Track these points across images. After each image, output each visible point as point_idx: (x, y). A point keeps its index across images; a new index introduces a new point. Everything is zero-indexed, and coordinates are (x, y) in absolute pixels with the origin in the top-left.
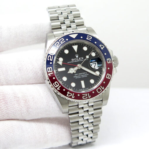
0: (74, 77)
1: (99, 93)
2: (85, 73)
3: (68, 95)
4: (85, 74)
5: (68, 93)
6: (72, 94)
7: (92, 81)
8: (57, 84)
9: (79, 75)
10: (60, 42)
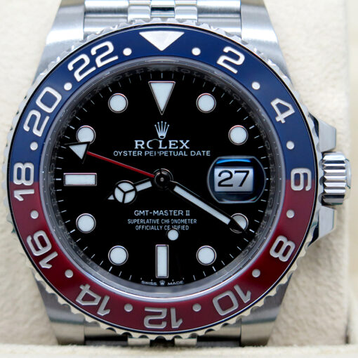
0: (130, 221)
1: (222, 313)
2: (181, 212)
3: (84, 299)
4: (184, 217)
5: (85, 289)
6: (98, 298)
7: (206, 255)
8: (44, 244)
9: (156, 217)
10: (93, 59)
